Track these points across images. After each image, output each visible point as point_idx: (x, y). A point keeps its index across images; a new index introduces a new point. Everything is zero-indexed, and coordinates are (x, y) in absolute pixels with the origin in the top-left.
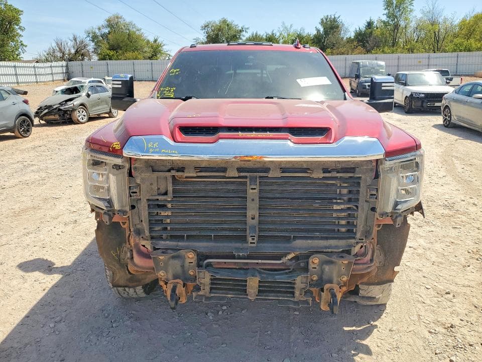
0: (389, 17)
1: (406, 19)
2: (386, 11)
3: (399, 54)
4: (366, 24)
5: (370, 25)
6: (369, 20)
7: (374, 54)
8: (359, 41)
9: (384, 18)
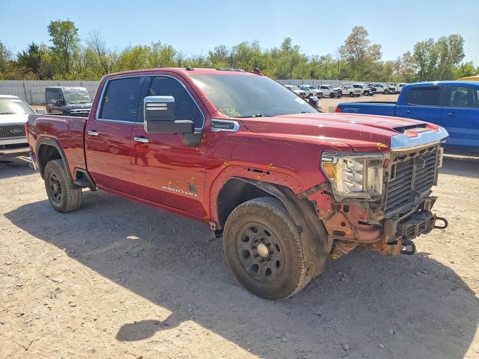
0: (55, 43)
1: (75, 47)
2: (52, 38)
3: (81, 81)
4: (30, 48)
5: (33, 49)
6: (31, 44)
7: (56, 80)
8: (29, 65)
9: (51, 44)
